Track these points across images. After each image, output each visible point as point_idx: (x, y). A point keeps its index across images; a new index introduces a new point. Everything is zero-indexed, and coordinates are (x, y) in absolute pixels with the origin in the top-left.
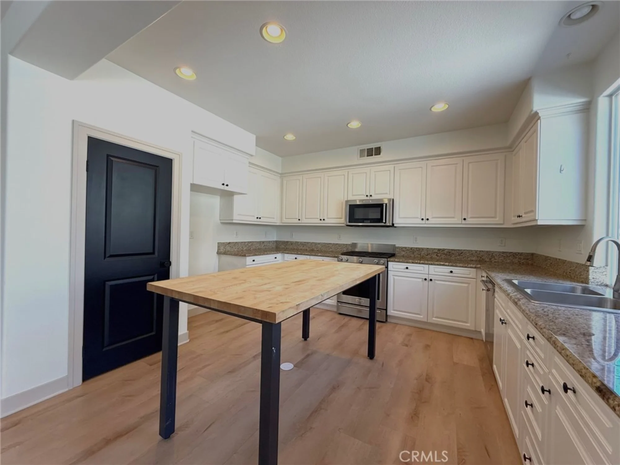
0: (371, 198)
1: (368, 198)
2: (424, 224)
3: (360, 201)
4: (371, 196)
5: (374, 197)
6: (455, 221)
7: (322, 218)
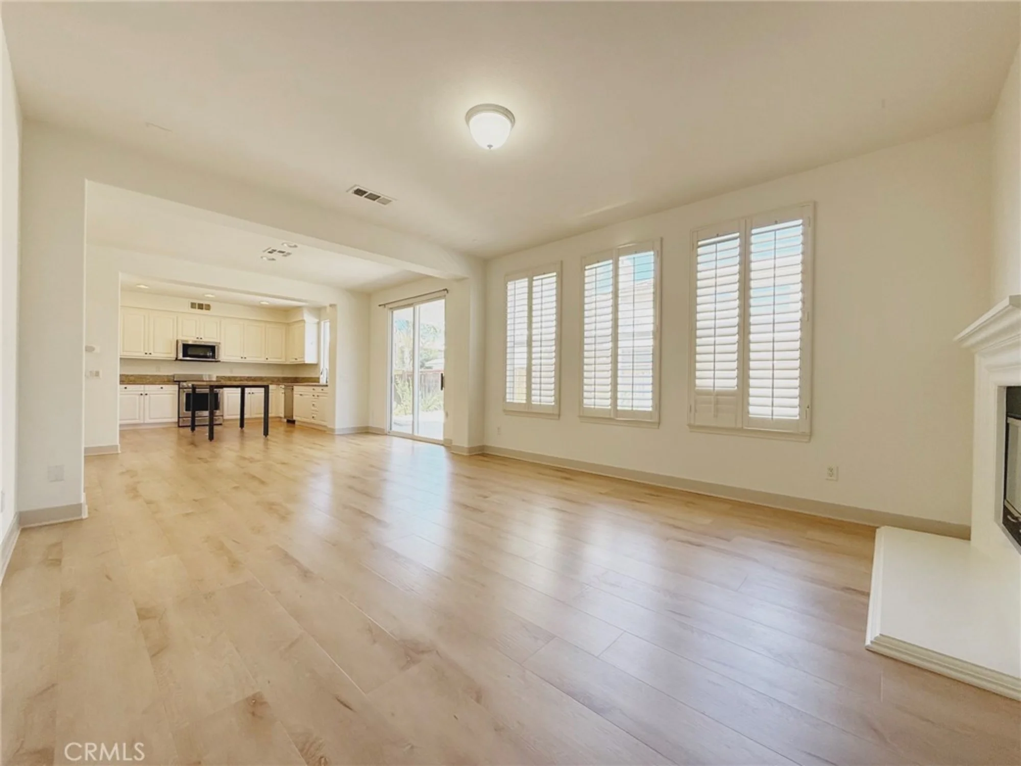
0: (201, 340)
1: (197, 340)
2: (243, 361)
3: (193, 341)
4: (201, 339)
5: (204, 340)
6: (262, 360)
7: (148, 352)
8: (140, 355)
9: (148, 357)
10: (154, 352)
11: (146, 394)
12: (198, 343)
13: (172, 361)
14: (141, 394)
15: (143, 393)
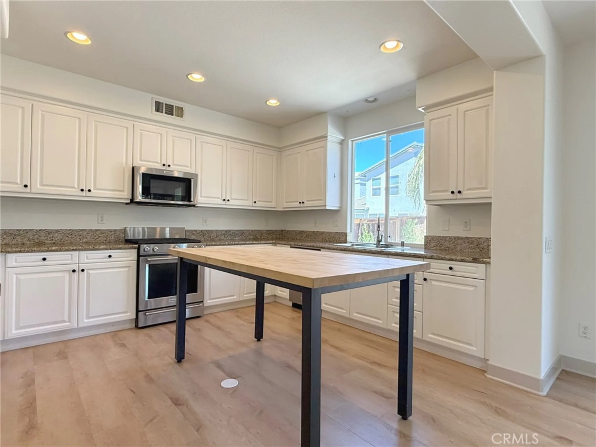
2: (225, 205)
3: (158, 170)
4: (169, 166)
5: (173, 168)
6: (247, 204)
7: (86, 189)
8: (73, 193)
9: (85, 197)
10: (96, 189)
11: (83, 270)
12: (165, 174)
13: (127, 204)
14: (74, 271)
15: (76, 267)
